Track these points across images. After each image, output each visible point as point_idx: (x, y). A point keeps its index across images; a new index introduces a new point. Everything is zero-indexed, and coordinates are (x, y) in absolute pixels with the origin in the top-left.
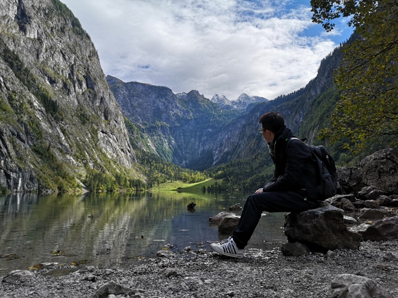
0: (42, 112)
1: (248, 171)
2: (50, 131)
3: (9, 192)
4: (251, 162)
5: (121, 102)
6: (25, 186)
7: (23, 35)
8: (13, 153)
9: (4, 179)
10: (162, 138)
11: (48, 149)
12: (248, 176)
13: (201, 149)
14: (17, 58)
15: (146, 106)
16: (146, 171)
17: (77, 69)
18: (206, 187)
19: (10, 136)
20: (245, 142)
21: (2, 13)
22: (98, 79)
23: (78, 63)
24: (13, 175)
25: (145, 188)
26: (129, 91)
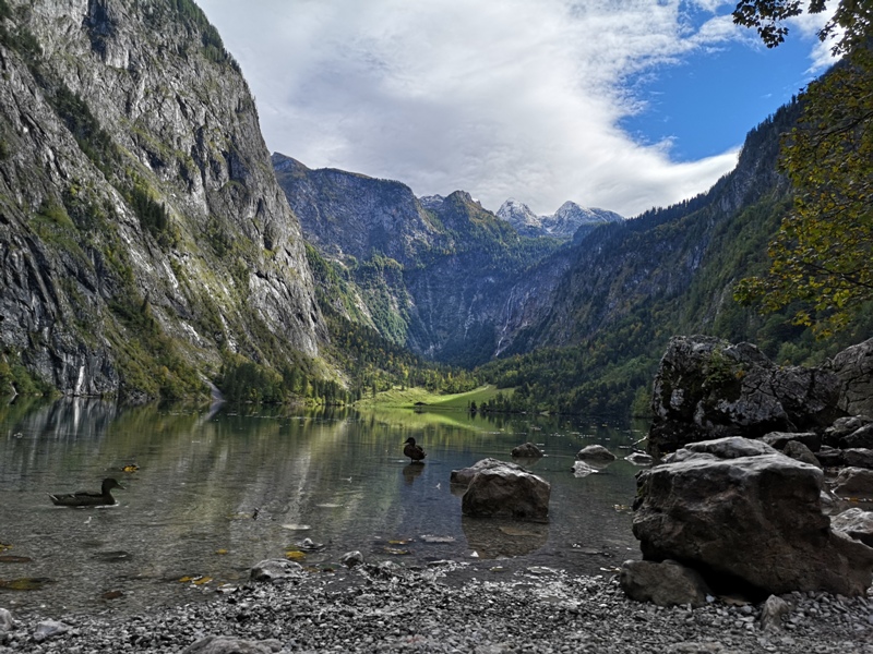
0: (133, 226)
1: (571, 372)
2: (149, 269)
3: (57, 395)
4: (579, 353)
5: (300, 212)
6: (92, 384)
7: (99, 61)
8: (68, 313)
9: (48, 367)
10: (386, 293)
11: (144, 308)
12: (571, 385)
13: (470, 320)
14: (84, 110)
15: (354, 222)
16: (348, 362)
17: (210, 137)
18: (478, 405)
19: (63, 276)
20: (567, 310)
21: (57, 12)
22: (253, 160)
23: (213, 123)
24: (68, 360)
25: (345, 400)
26: (320, 188)
